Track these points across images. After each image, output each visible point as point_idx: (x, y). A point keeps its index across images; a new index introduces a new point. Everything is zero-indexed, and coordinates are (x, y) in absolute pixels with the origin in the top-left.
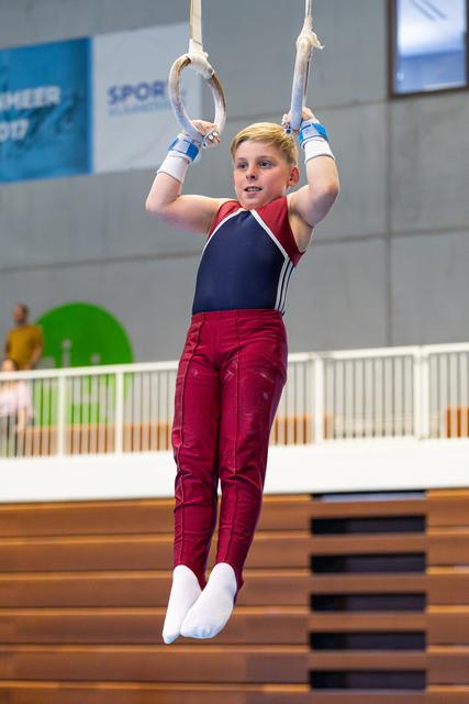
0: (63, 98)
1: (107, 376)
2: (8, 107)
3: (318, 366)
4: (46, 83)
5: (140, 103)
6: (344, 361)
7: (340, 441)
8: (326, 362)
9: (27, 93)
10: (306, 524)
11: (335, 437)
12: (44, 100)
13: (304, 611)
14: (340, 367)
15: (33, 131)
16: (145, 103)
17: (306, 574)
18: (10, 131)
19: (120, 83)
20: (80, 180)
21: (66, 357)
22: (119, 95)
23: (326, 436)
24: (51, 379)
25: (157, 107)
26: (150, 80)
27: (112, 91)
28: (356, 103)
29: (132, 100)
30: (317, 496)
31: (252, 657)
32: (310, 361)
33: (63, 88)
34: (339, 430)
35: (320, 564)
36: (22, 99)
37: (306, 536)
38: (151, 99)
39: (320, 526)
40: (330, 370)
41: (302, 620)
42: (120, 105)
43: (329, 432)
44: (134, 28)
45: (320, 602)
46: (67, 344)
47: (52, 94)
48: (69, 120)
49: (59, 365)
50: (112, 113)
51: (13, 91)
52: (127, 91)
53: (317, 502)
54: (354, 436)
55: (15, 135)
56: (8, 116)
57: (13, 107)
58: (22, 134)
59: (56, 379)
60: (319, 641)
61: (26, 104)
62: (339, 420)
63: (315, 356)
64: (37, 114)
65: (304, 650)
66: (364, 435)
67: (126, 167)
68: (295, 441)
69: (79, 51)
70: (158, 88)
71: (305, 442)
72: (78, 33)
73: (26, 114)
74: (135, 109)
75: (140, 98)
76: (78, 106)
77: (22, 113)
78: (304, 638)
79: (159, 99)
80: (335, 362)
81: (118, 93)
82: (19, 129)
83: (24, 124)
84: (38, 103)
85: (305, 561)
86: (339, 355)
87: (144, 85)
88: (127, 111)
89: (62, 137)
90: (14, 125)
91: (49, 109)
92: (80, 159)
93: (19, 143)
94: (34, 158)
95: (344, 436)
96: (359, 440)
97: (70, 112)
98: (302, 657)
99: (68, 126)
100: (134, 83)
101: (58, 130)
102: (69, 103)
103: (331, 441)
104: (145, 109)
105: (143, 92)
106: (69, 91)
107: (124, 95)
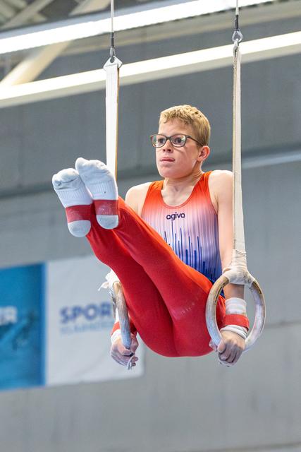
0: (20, 317)
4: (4, 305)
5: (88, 322)
16: (94, 322)
19: (71, 304)
20: (35, 391)
22: (69, 315)
25: (104, 325)
26: (98, 302)
27: (64, 312)
29: (81, 320)
33: (19, 308)
38: (98, 319)
42: (71, 324)
48: (25, 337)
50: (64, 331)
52: (77, 311)
67: (76, 380)
69: (34, 276)
70: (106, 309)
72: (33, 259)
74: (84, 328)
75: (89, 318)
76: (33, 326)
79: (106, 318)
81: (69, 313)
87: (93, 307)
88: (76, 329)
89: (19, 353)
91: (8, 327)
92: (35, 373)
97: (25, 331)
99: (23, 343)
100: (84, 305)
101: (15, 347)
102: (25, 322)
104: (93, 328)
105: (91, 312)
106: (25, 312)
107: (75, 315)
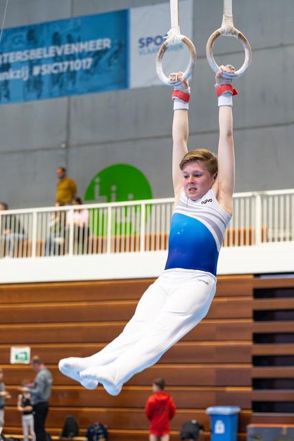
0: (112, 45)
1: (136, 206)
2: (81, 51)
3: (258, 199)
4: (102, 37)
5: (156, 47)
6: (273, 196)
7: (271, 243)
8: (262, 197)
9: (92, 42)
10: (251, 293)
11: (268, 241)
12: (102, 46)
13: (250, 343)
14: (271, 200)
15: (95, 64)
17: (251, 321)
18: (82, 64)
19: (146, 36)
20: (123, 92)
21: (113, 195)
22: (145, 42)
23: (262, 241)
24: (103, 209)
27: (141, 41)
28: (282, 45)
29: (152, 45)
30: (257, 275)
31: (218, 371)
32: (254, 197)
33: (112, 40)
34: (270, 237)
35: (259, 315)
36: (88, 46)
37: (251, 299)
39: (259, 293)
40: (265, 202)
41: (248, 349)
42: (145, 49)
43: (264, 238)
44: (154, 4)
45: (258, 338)
46: (114, 188)
47: (106, 43)
48: (116, 58)
49: (109, 201)
50: (141, 53)
51: (84, 42)
52: (150, 40)
53: (257, 279)
54: (279, 240)
55: (84, 67)
56: (81, 56)
57: (84, 51)
58: (89, 66)
59: (107, 208)
60: (258, 361)
61: (91, 49)
62: (270, 230)
63: (256, 193)
64: (97, 55)
65: (250, 366)
66: (285, 239)
67: (149, 85)
68: (245, 243)
69: (122, 18)
71: (250, 244)
72: (122, 7)
73: (91, 54)
74: (154, 51)
75: (157, 44)
76: (121, 50)
77: (89, 54)
78: (250, 359)
80: (268, 197)
81: (145, 41)
82: (87, 63)
83: (90, 60)
84: (98, 48)
85: (250, 314)
86: (270, 193)
87: (160, 37)
88: (149, 52)
89: (112, 68)
90: (84, 61)
91: (105, 51)
92: (122, 81)
93: (87, 71)
94: (96, 80)
95: (273, 240)
96: (282, 242)
97: (116, 53)
98: (248, 371)
99: (116, 61)
100: (154, 36)
101: (110, 64)
102: (116, 48)
103: (265, 243)
105: (158, 41)
106: (116, 41)
107: (148, 43)
